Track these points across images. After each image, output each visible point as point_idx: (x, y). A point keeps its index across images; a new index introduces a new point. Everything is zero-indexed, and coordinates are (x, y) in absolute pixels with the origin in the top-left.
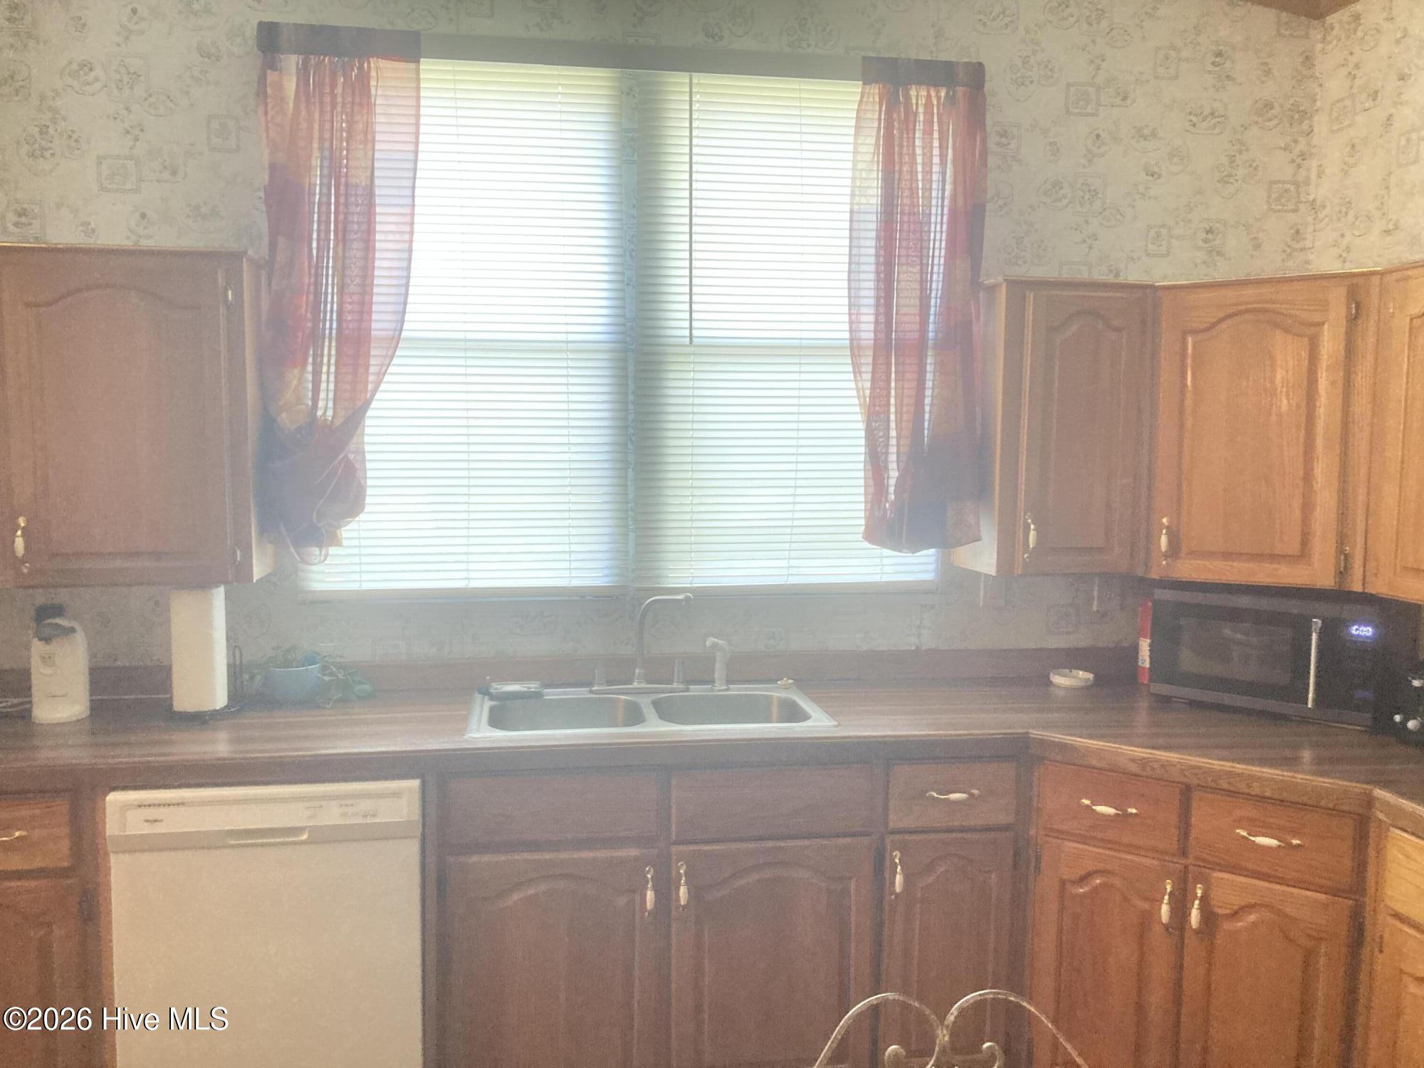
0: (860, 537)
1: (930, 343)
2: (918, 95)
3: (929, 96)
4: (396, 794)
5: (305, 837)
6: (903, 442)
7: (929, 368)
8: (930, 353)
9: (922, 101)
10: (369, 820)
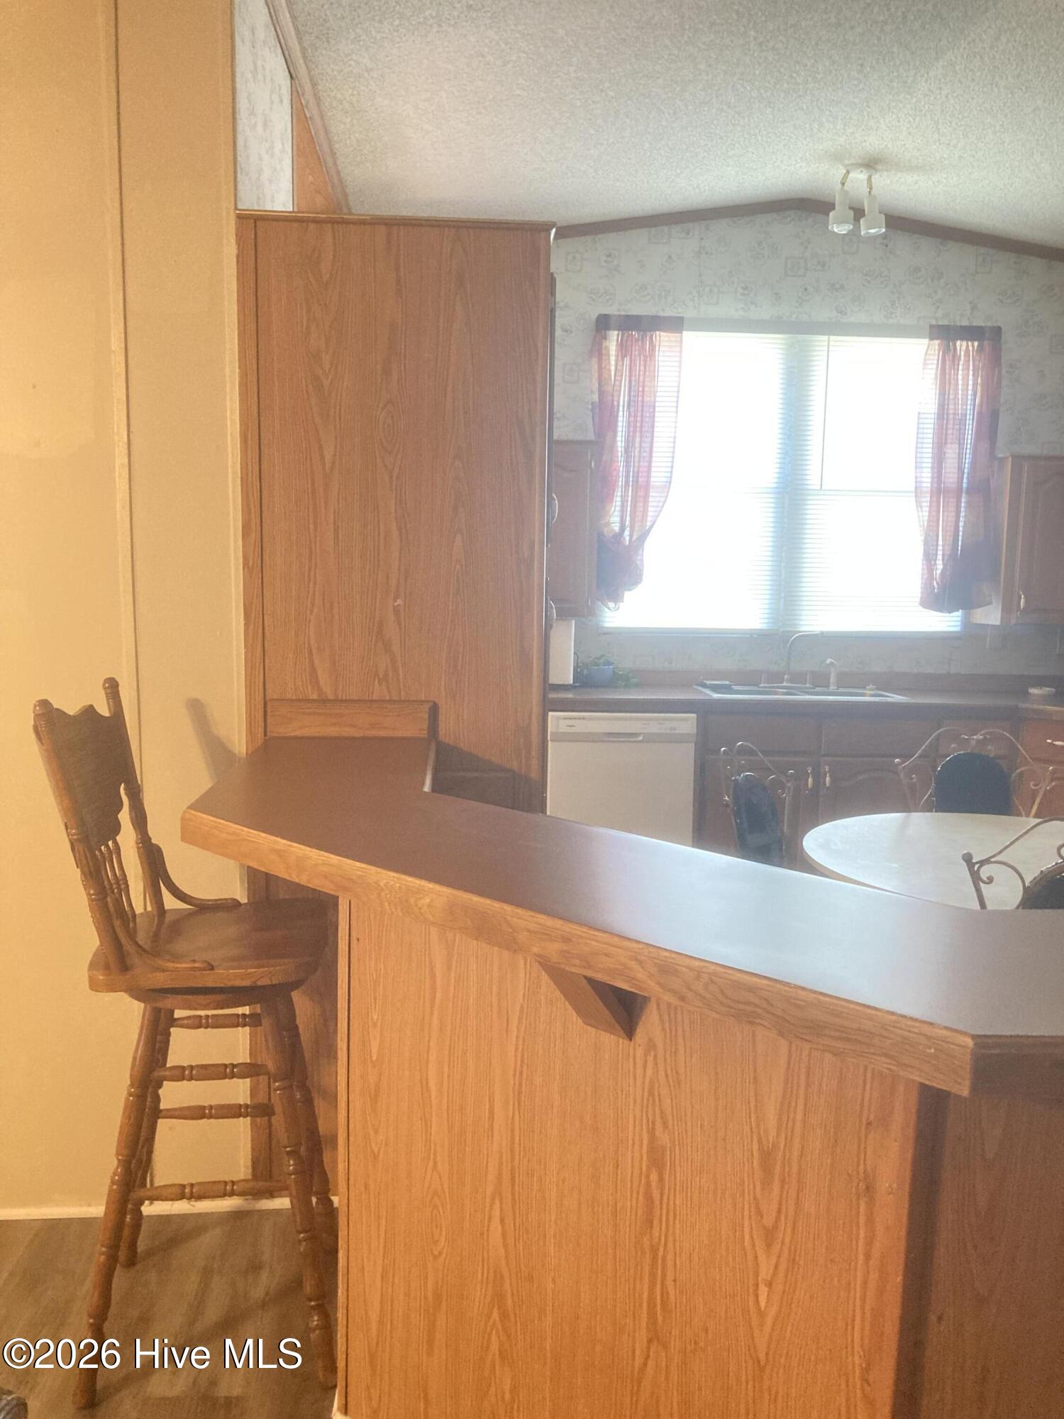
0: (917, 604)
1: (964, 489)
2: (961, 346)
3: (968, 346)
4: (686, 720)
5: (641, 738)
6: (946, 548)
7: (963, 505)
8: (964, 495)
9: (964, 348)
10: (673, 732)
